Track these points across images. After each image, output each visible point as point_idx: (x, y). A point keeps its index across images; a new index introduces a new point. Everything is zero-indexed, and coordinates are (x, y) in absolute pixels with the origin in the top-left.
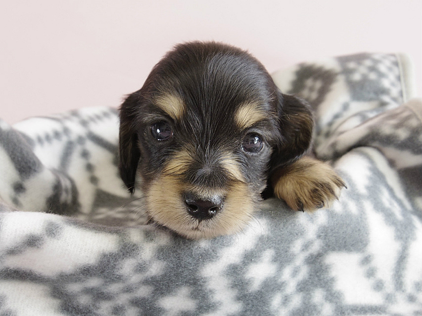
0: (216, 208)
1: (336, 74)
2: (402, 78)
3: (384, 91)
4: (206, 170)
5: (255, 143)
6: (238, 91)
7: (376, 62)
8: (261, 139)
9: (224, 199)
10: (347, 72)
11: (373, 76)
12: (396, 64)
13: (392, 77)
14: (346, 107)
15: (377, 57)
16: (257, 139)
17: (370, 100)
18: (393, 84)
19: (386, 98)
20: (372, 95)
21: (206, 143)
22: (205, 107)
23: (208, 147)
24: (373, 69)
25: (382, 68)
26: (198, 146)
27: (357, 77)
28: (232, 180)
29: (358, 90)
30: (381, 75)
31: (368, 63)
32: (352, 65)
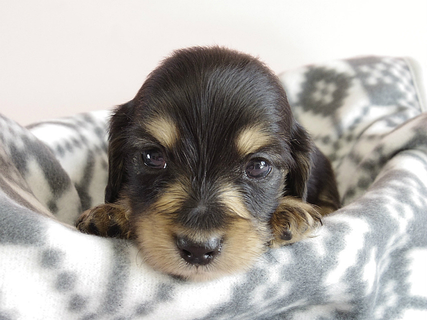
0: (213, 253)
1: (351, 78)
2: (415, 83)
3: (401, 95)
4: (201, 208)
5: (261, 167)
6: (240, 113)
7: (389, 66)
8: (268, 163)
9: (222, 240)
10: (362, 76)
11: (388, 80)
12: (407, 68)
13: (405, 81)
14: (365, 111)
15: (387, 61)
16: (263, 163)
17: (389, 104)
18: (407, 88)
19: (403, 103)
20: (390, 99)
21: (202, 174)
22: (201, 133)
23: (204, 180)
24: (386, 73)
25: (396, 72)
26: (193, 178)
27: (372, 81)
28: (230, 217)
29: (377, 93)
30: (396, 79)
31: (380, 67)
32: (365, 69)
